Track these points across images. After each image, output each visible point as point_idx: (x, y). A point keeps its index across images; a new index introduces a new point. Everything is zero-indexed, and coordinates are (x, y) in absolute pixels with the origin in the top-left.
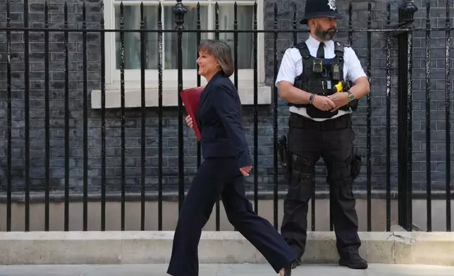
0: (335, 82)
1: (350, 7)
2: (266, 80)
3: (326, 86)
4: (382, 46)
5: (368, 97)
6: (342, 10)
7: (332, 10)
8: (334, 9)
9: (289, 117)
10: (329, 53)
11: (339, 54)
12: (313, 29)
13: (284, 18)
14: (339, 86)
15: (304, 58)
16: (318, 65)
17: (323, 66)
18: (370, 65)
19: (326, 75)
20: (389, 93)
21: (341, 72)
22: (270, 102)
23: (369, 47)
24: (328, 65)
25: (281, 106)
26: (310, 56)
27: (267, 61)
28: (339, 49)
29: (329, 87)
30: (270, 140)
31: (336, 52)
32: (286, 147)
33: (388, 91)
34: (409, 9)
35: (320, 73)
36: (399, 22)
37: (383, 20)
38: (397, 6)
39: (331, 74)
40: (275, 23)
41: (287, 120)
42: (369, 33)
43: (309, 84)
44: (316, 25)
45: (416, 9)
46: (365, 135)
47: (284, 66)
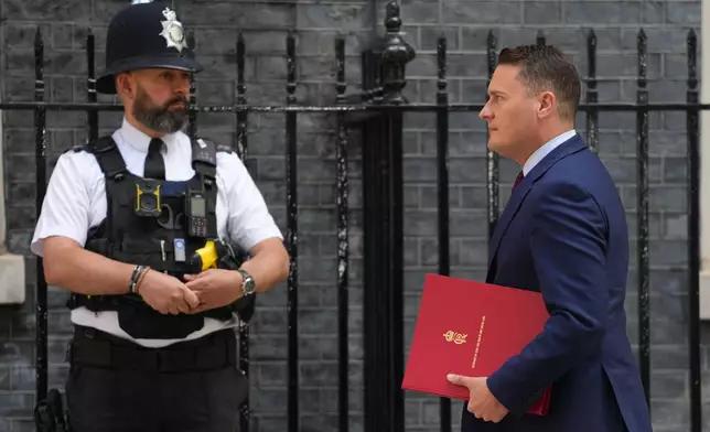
0: (195, 243)
1: (241, 45)
2: (8, 237)
3: (171, 252)
4: (321, 148)
5: (291, 284)
6: (214, 54)
7: (173, 48)
8: (179, 47)
9: (71, 337)
10: (179, 167)
11: (205, 170)
12: (129, 104)
13: (57, 71)
14: (207, 253)
15: (109, 179)
16: (148, 197)
17: (164, 199)
18: (294, 200)
19: (169, 225)
20: (346, 273)
21: (211, 215)
22: (21, 297)
23: (292, 151)
24: (177, 198)
25: (55, 307)
26: (127, 172)
27: (12, 185)
28: (206, 157)
29: (180, 255)
30: (21, 399)
31: (195, 163)
32: (61, 420)
33: (342, 268)
34: (392, 54)
35: (156, 218)
36: (364, 86)
37: (323, 80)
38: (356, 44)
39: (185, 221)
40: (38, 86)
41: (67, 347)
42: (292, 116)
43: (124, 248)
44: (134, 91)
45: (411, 55)
46: (281, 385)
47: (57, 197)
